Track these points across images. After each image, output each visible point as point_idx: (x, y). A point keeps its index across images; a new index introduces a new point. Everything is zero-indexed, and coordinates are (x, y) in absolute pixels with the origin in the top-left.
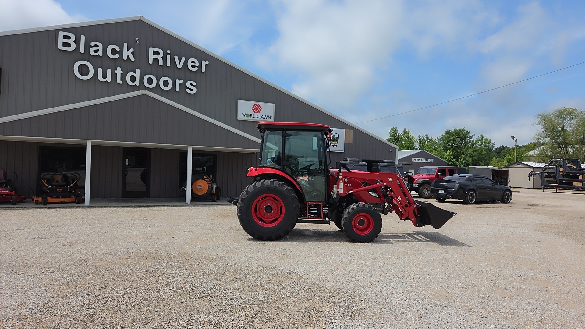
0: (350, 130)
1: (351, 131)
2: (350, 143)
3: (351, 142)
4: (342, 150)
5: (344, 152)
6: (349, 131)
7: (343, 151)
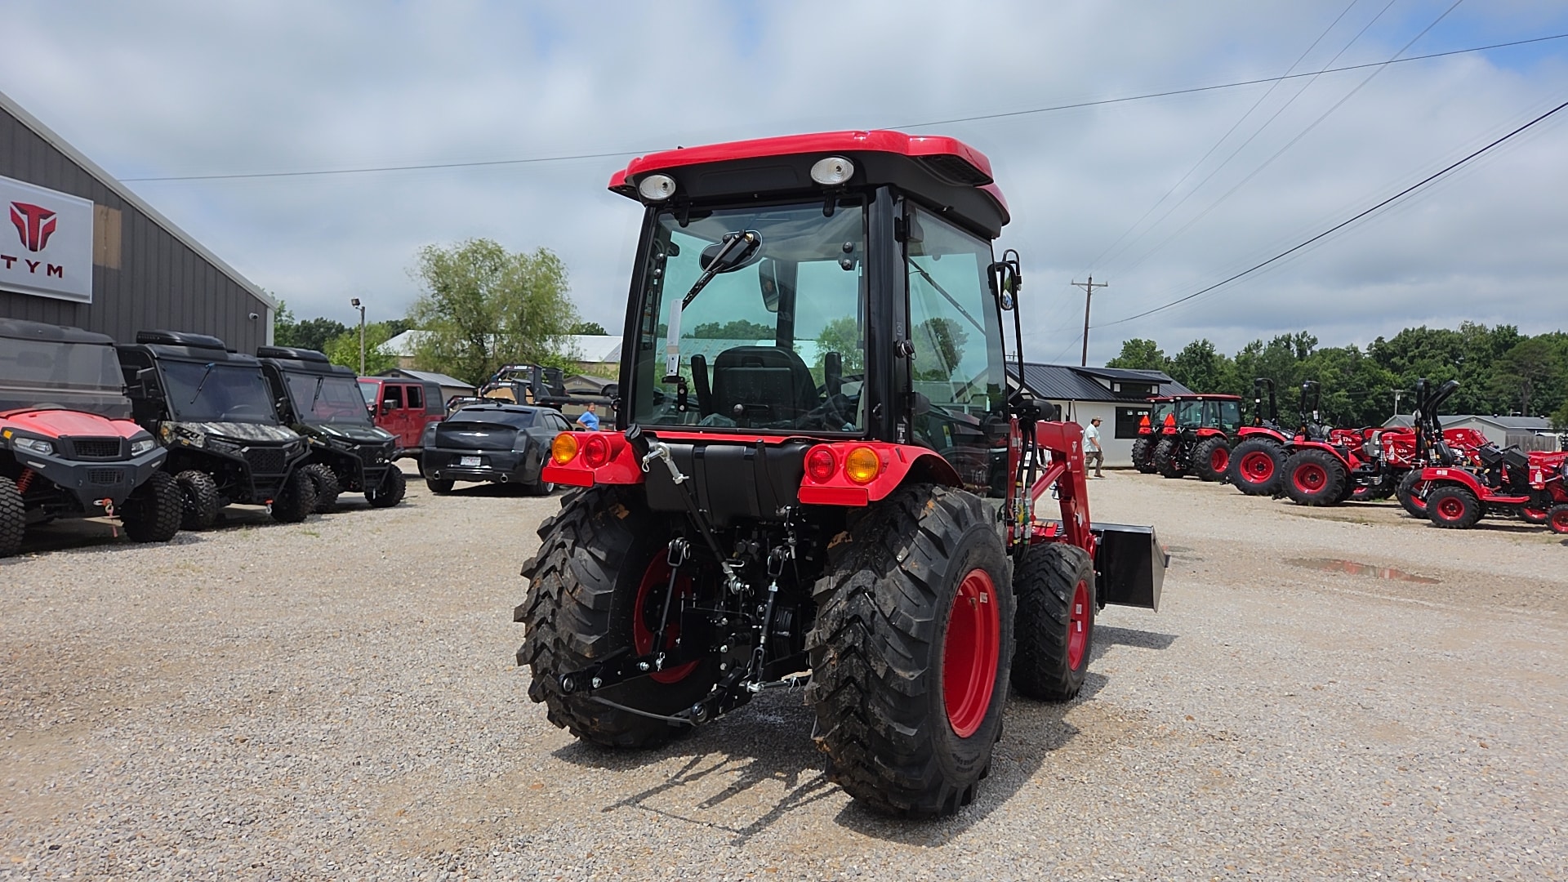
0: (112, 211)
1: (116, 215)
2: (110, 269)
3: (114, 262)
4: (86, 294)
5: (90, 302)
6: (107, 214)
7: (87, 297)
